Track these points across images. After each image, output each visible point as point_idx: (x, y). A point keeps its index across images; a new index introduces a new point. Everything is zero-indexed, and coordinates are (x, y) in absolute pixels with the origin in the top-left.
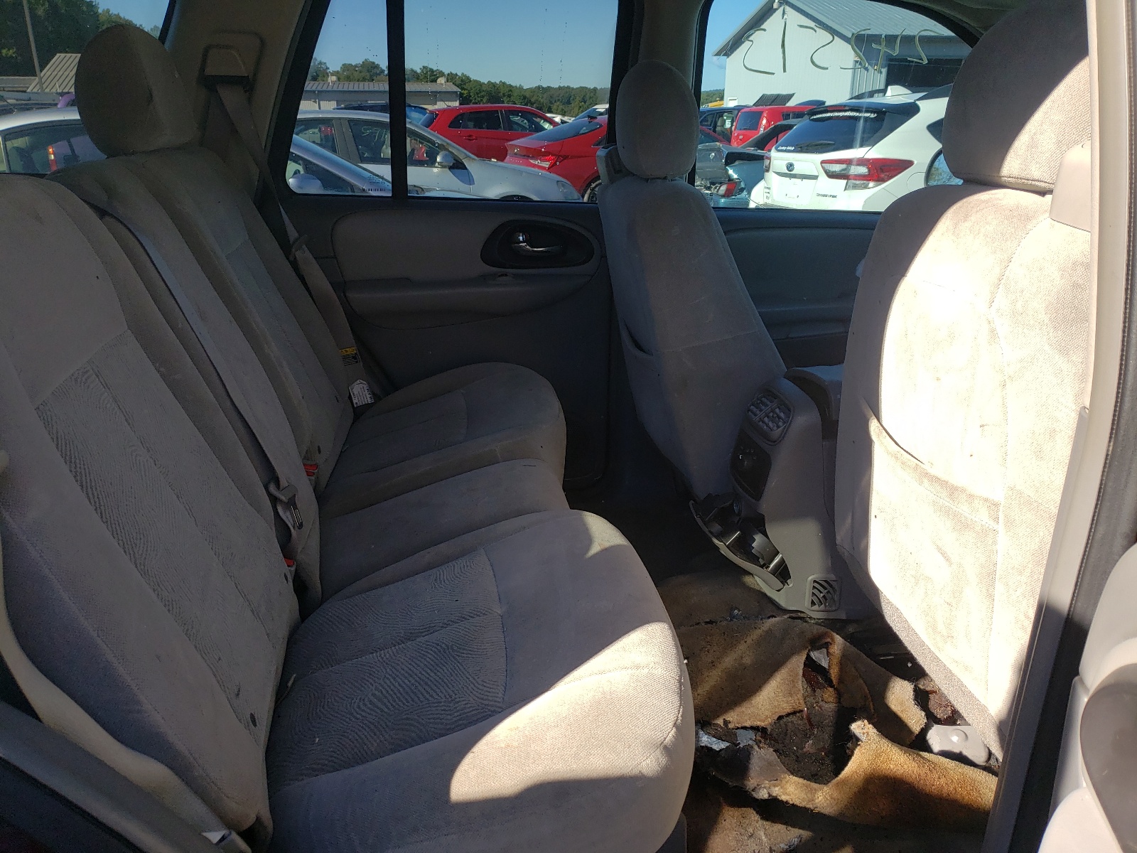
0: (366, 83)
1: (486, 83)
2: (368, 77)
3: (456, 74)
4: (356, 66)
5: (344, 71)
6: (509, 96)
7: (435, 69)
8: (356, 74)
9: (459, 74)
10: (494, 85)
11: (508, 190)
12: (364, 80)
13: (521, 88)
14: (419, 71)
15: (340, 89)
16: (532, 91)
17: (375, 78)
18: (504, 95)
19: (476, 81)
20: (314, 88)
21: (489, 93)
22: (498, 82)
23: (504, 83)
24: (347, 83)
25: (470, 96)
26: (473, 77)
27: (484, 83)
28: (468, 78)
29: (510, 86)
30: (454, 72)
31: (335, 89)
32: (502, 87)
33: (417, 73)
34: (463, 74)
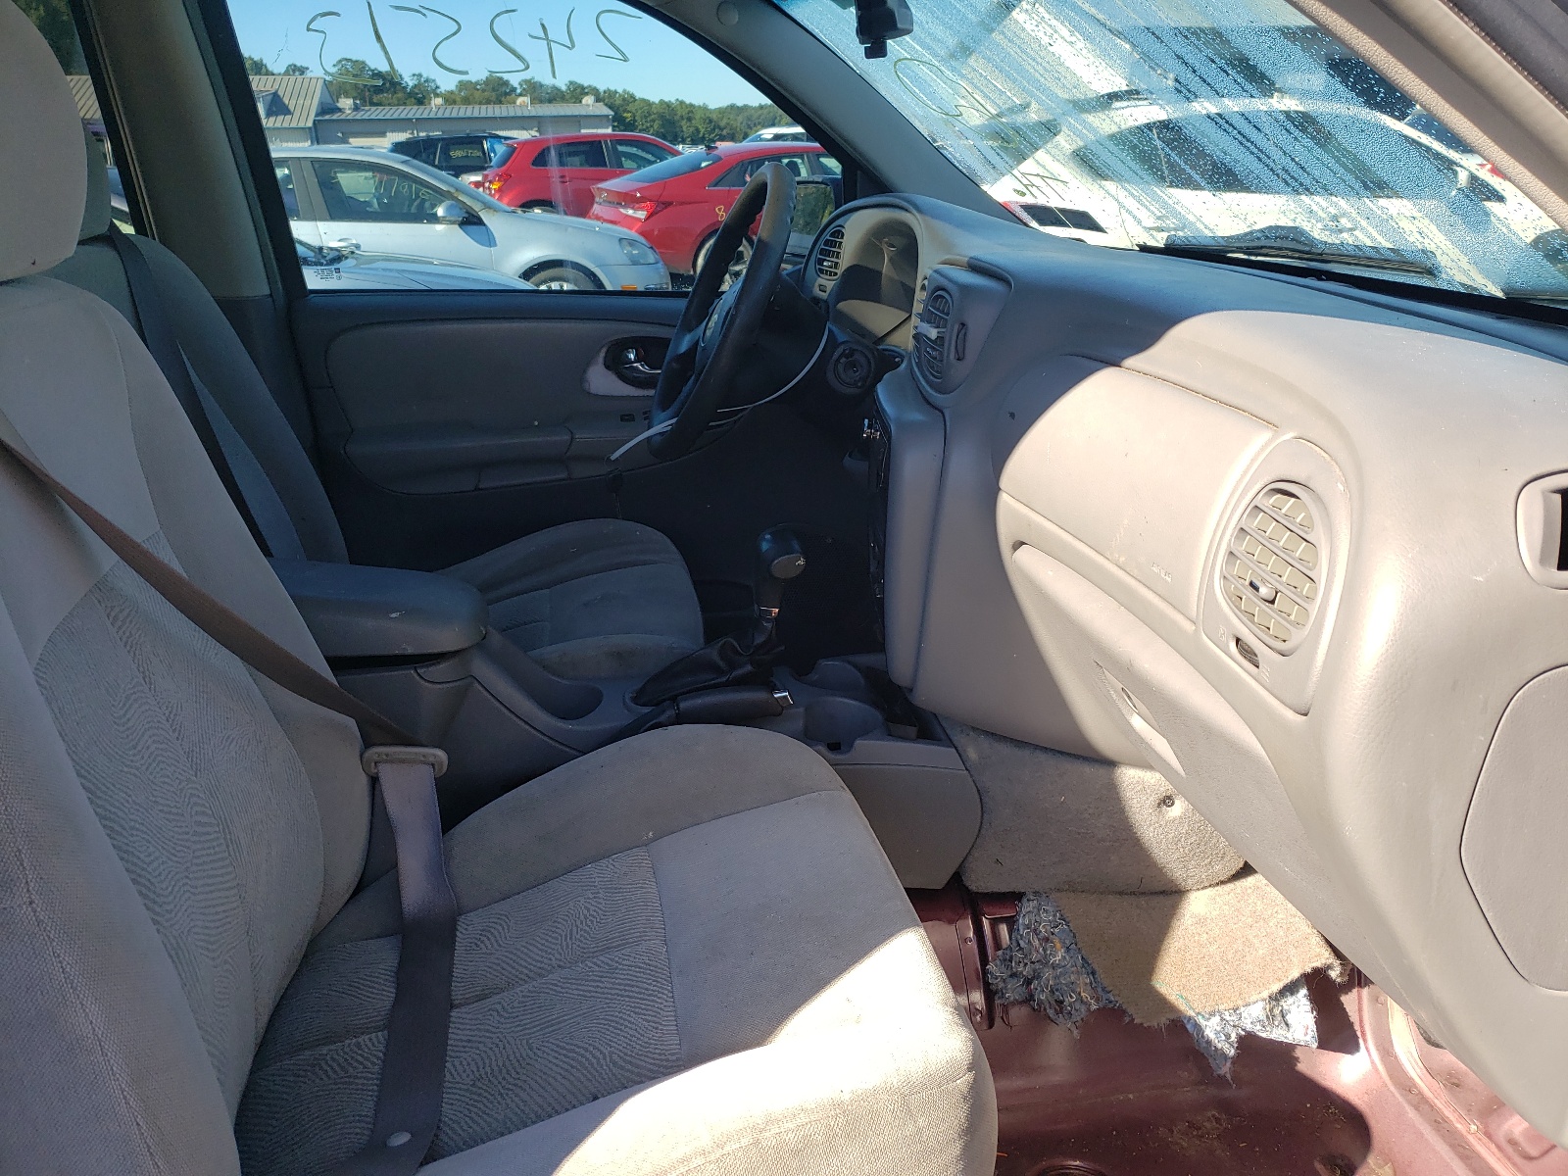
0: (490, 107)
1: (657, 102)
2: (493, 98)
3: (616, 92)
4: (477, 83)
5: (460, 91)
6: (689, 119)
7: (586, 85)
8: (477, 94)
9: (620, 91)
10: (668, 105)
11: (550, 253)
12: (488, 102)
13: (705, 108)
14: (564, 88)
15: (447, 115)
16: (722, 111)
17: (503, 99)
18: (682, 117)
19: (644, 100)
20: (410, 116)
21: (662, 117)
22: (673, 101)
23: (682, 102)
24: (463, 107)
25: (636, 121)
26: (639, 95)
27: (654, 103)
28: (632, 96)
29: (691, 105)
30: (612, 88)
31: (440, 115)
32: (679, 108)
33: (562, 92)
34: (624, 91)
